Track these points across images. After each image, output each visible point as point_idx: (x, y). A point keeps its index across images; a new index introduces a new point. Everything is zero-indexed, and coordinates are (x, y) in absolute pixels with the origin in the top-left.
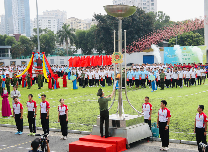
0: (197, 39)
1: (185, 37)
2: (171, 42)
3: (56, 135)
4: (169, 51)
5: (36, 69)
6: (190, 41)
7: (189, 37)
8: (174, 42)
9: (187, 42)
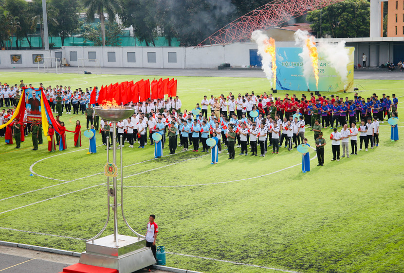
0: (362, 11)
1: (339, 8)
2: (311, 18)
3: (39, 258)
4: (286, 56)
5: (30, 116)
6: (348, 16)
7: (347, 8)
8: (316, 18)
9: (341, 18)
